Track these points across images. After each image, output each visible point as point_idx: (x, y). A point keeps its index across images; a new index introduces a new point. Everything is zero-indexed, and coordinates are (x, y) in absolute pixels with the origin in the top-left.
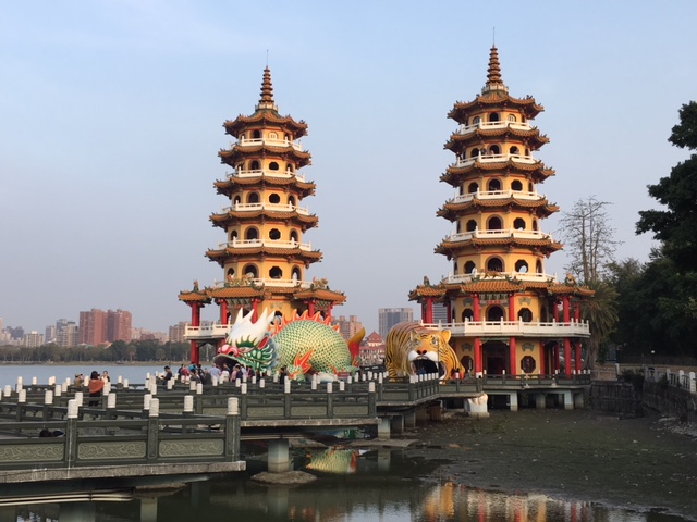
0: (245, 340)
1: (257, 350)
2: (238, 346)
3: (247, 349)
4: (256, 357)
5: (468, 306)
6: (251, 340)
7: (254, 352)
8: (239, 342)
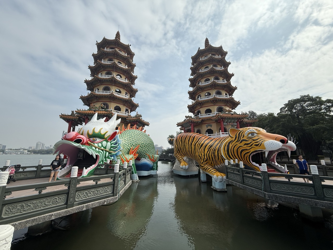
0: (97, 131)
1: (107, 141)
2: (90, 136)
3: (98, 140)
4: (105, 148)
5: (209, 128)
6: (103, 133)
7: (104, 143)
8: (91, 133)
